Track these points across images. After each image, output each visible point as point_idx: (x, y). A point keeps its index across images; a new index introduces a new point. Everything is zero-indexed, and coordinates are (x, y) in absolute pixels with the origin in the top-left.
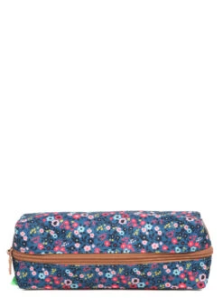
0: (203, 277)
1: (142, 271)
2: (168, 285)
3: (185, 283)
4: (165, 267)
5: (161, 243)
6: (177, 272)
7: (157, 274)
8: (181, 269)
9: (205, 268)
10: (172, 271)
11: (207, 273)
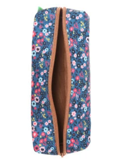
0: (42, 150)
1: (45, 105)
2: (36, 124)
3: (38, 136)
4: (50, 121)
5: (75, 118)
6: (46, 130)
7: (44, 116)
8: (49, 133)
9: (50, 151)
10: (47, 127)
11: (46, 153)
